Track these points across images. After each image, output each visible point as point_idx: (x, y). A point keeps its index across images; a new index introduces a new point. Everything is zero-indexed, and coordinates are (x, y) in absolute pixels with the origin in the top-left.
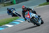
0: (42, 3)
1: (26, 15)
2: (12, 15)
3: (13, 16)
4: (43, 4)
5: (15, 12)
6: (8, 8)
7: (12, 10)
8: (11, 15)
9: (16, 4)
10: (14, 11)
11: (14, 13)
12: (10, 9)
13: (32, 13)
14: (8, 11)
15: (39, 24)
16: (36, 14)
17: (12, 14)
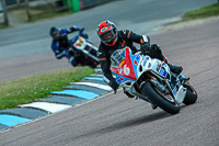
0: (197, 8)
1: (116, 64)
2: (72, 58)
3: (75, 64)
4: (204, 11)
5: (85, 43)
6: (53, 29)
7: (70, 37)
8: (69, 58)
9: (82, 9)
10: (83, 40)
11: (82, 48)
12: (63, 31)
13: (141, 57)
14: (54, 42)
15: (174, 103)
16: (161, 58)
17: (71, 54)
